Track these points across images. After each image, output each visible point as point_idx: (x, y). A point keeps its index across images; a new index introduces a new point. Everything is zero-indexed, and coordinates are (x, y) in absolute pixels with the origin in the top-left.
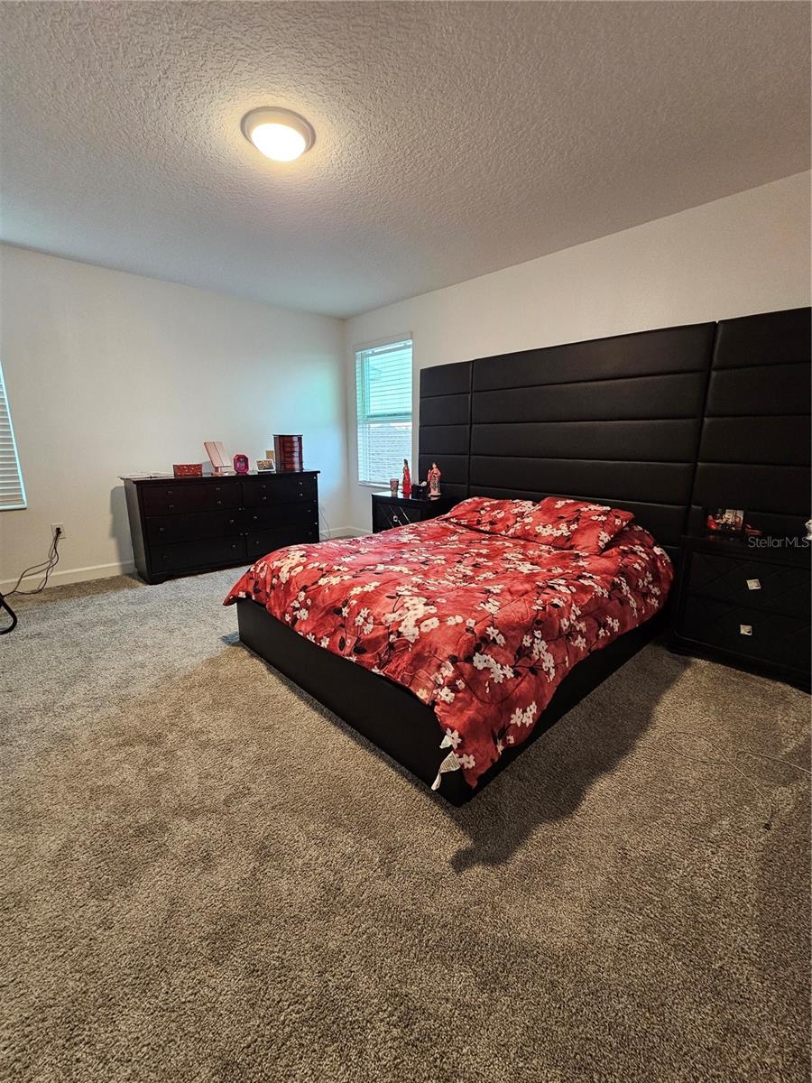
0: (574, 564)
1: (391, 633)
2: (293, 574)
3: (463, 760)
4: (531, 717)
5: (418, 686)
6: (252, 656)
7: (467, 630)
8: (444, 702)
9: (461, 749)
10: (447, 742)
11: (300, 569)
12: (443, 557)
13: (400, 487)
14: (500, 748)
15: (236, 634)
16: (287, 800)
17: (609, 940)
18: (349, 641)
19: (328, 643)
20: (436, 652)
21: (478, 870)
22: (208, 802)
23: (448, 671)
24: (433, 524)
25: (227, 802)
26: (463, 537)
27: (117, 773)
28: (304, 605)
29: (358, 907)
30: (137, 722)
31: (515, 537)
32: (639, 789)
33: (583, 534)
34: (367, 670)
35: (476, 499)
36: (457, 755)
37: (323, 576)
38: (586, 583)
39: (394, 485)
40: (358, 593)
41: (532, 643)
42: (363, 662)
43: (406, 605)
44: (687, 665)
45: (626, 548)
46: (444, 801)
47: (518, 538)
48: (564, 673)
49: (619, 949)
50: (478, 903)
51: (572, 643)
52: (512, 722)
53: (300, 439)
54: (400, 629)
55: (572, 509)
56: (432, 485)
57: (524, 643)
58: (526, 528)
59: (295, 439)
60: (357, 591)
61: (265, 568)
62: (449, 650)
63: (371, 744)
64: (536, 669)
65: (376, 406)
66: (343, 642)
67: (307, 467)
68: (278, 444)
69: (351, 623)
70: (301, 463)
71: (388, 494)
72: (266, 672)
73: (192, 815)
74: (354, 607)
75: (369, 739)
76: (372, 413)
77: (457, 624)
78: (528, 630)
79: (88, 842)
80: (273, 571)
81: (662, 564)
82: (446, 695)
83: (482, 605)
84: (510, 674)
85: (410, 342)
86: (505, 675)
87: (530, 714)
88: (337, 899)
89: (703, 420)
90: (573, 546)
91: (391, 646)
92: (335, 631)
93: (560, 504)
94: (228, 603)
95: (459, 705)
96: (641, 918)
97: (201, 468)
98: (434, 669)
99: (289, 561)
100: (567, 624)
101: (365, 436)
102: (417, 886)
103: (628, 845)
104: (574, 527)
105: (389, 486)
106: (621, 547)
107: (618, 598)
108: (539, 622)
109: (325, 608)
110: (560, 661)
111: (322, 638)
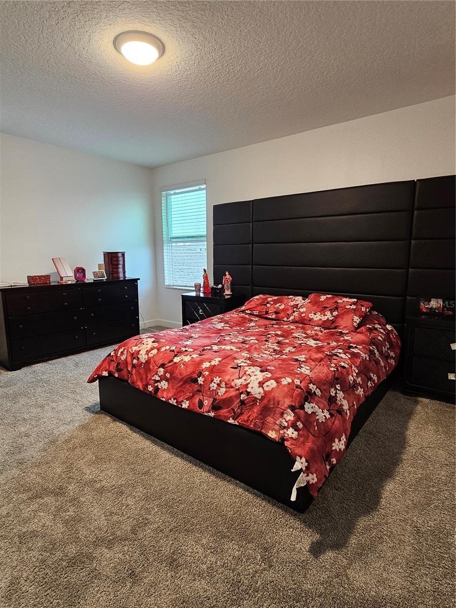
0: (342, 339)
1: (242, 393)
2: (150, 355)
3: (309, 478)
4: (344, 444)
5: (269, 429)
6: (114, 420)
7: (297, 387)
8: (292, 438)
9: (308, 470)
10: (297, 466)
11: (155, 351)
12: (254, 338)
13: (202, 289)
14: (328, 467)
15: (96, 404)
16: (179, 524)
17: (426, 587)
18: (206, 401)
19: (188, 404)
20: (278, 404)
21: (330, 555)
22: (119, 533)
23: (290, 416)
24: (233, 315)
25: (134, 531)
26: (258, 323)
27: (36, 520)
28: (163, 378)
29: (257, 592)
30: (39, 480)
31: (294, 322)
32: (413, 487)
33: (342, 318)
34: (224, 422)
35: (261, 296)
36: (306, 475)
37: (176, 356)
38: (356, 351)
39: (197, 287)
40: (208, 366)
41: (336, 393)
42: (220, 416)
43: (247, 373)
44: (417, 402)
45: (370, 327)
46: (292, 511)
47: (297, 322)
48: (354, 413)
49: (434, 591)
50: (337, 576)
51: (356, 392)
52: (333, 448)
53: (123, 255)
54: (249, 390)
55: (331, 301)
56: (225, 287)
57: (331, 393)
58: (303, 315)
59: (120, 255)
60: (206, 365)
61: (125, 352)
62: (288, 402)
63: (227, 477)
64: (340, 411)
65: (176, 231)
66: (201, 404)
67: (129, 276)
68: (107, 259)
69: (207, 388)
70: (124, 272)
71: (193, 294)
72: (130, 432)
73: (110, 545)
74: (208, 376)
75: (224, 473)
76: (174, 235)
77: (289, 384)
78: (332, 385)
79: (31, 577)
80: (133, 354)
81: (393, 336)
82: (291, 433)
83: (299, 369)
84: (328, 416)
85: (204, 186)
86: (325, 416)
87: (343, 442)
88: (240, 588)
89: (411, 242)
90: (337, 326)
91: (243, 402)
92: (193, 396)
93: (323, 298)
94: (91, 380)
95: (301, 439)
96: (441, 569)
97: (49, 278)
98: (278, 416)
99: (144, 346)
100: (352, 379)
101: (169, 253)
102: (293, 571)
103: (418, 524)
104: (335, 313)
105: (194, 289)
106: (367, 326)
107: (374, 361)
108: (337, 379)
109: (182, 379)
110: (351, 405)
111: (183, 401)
